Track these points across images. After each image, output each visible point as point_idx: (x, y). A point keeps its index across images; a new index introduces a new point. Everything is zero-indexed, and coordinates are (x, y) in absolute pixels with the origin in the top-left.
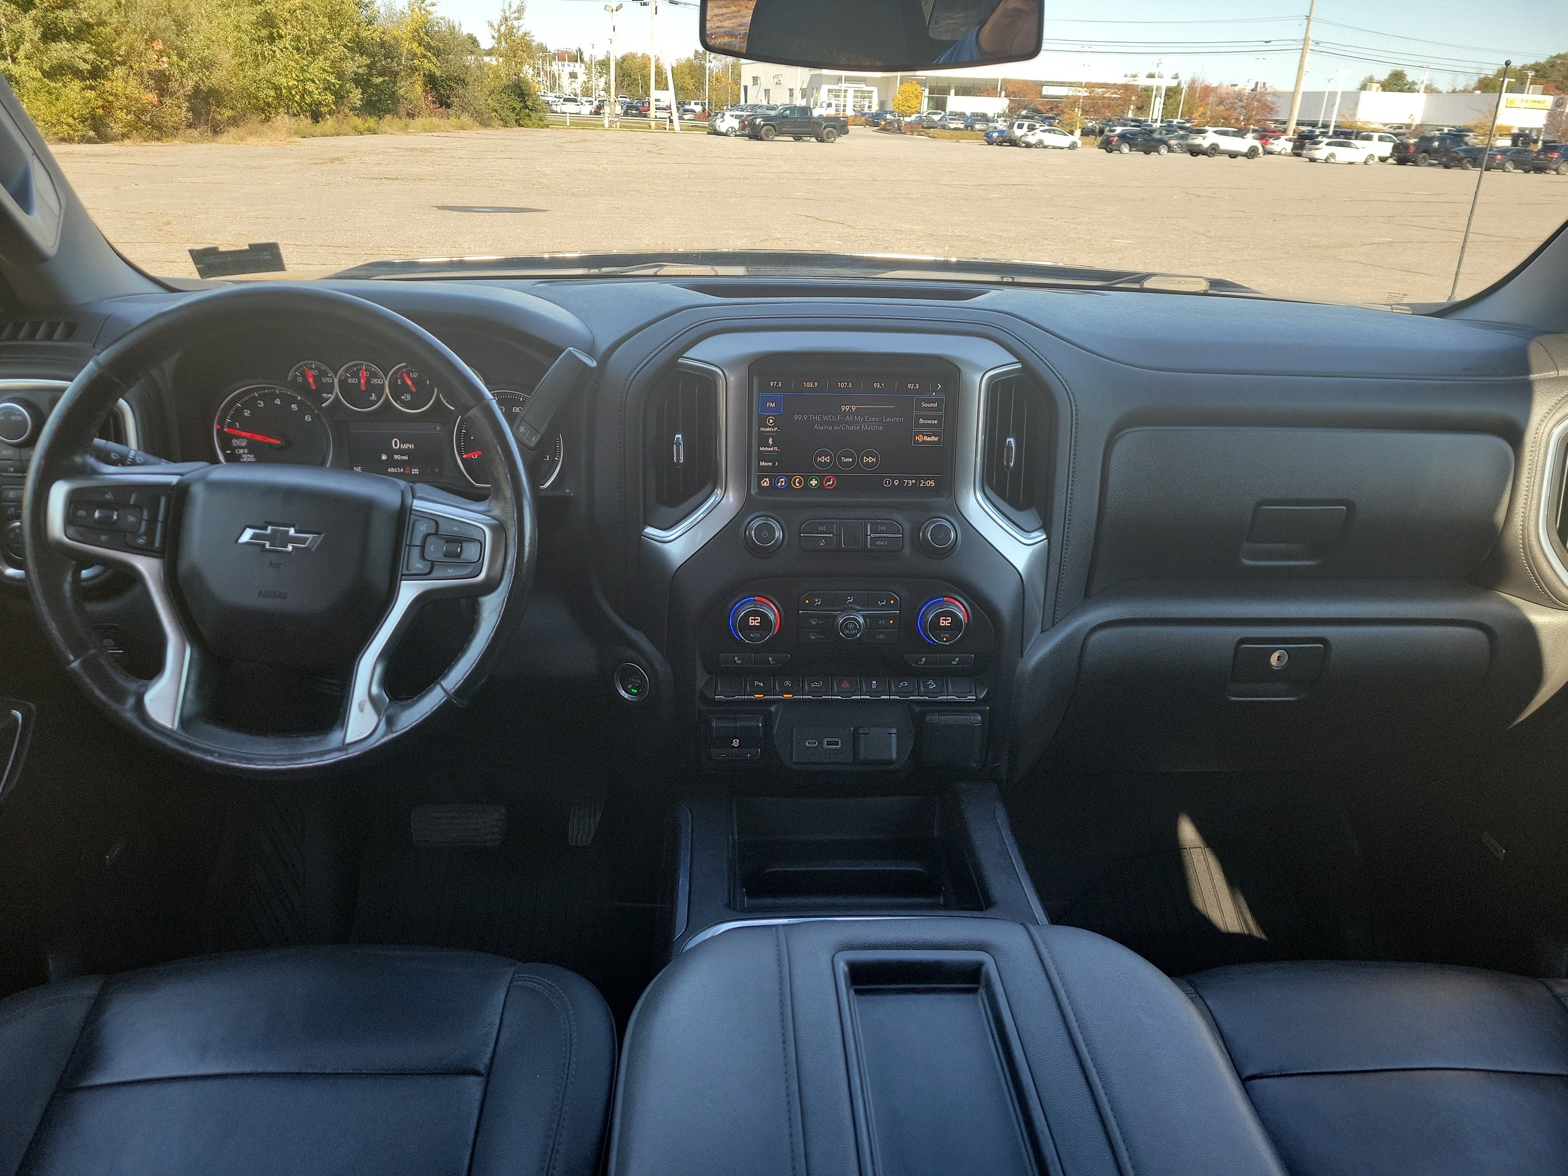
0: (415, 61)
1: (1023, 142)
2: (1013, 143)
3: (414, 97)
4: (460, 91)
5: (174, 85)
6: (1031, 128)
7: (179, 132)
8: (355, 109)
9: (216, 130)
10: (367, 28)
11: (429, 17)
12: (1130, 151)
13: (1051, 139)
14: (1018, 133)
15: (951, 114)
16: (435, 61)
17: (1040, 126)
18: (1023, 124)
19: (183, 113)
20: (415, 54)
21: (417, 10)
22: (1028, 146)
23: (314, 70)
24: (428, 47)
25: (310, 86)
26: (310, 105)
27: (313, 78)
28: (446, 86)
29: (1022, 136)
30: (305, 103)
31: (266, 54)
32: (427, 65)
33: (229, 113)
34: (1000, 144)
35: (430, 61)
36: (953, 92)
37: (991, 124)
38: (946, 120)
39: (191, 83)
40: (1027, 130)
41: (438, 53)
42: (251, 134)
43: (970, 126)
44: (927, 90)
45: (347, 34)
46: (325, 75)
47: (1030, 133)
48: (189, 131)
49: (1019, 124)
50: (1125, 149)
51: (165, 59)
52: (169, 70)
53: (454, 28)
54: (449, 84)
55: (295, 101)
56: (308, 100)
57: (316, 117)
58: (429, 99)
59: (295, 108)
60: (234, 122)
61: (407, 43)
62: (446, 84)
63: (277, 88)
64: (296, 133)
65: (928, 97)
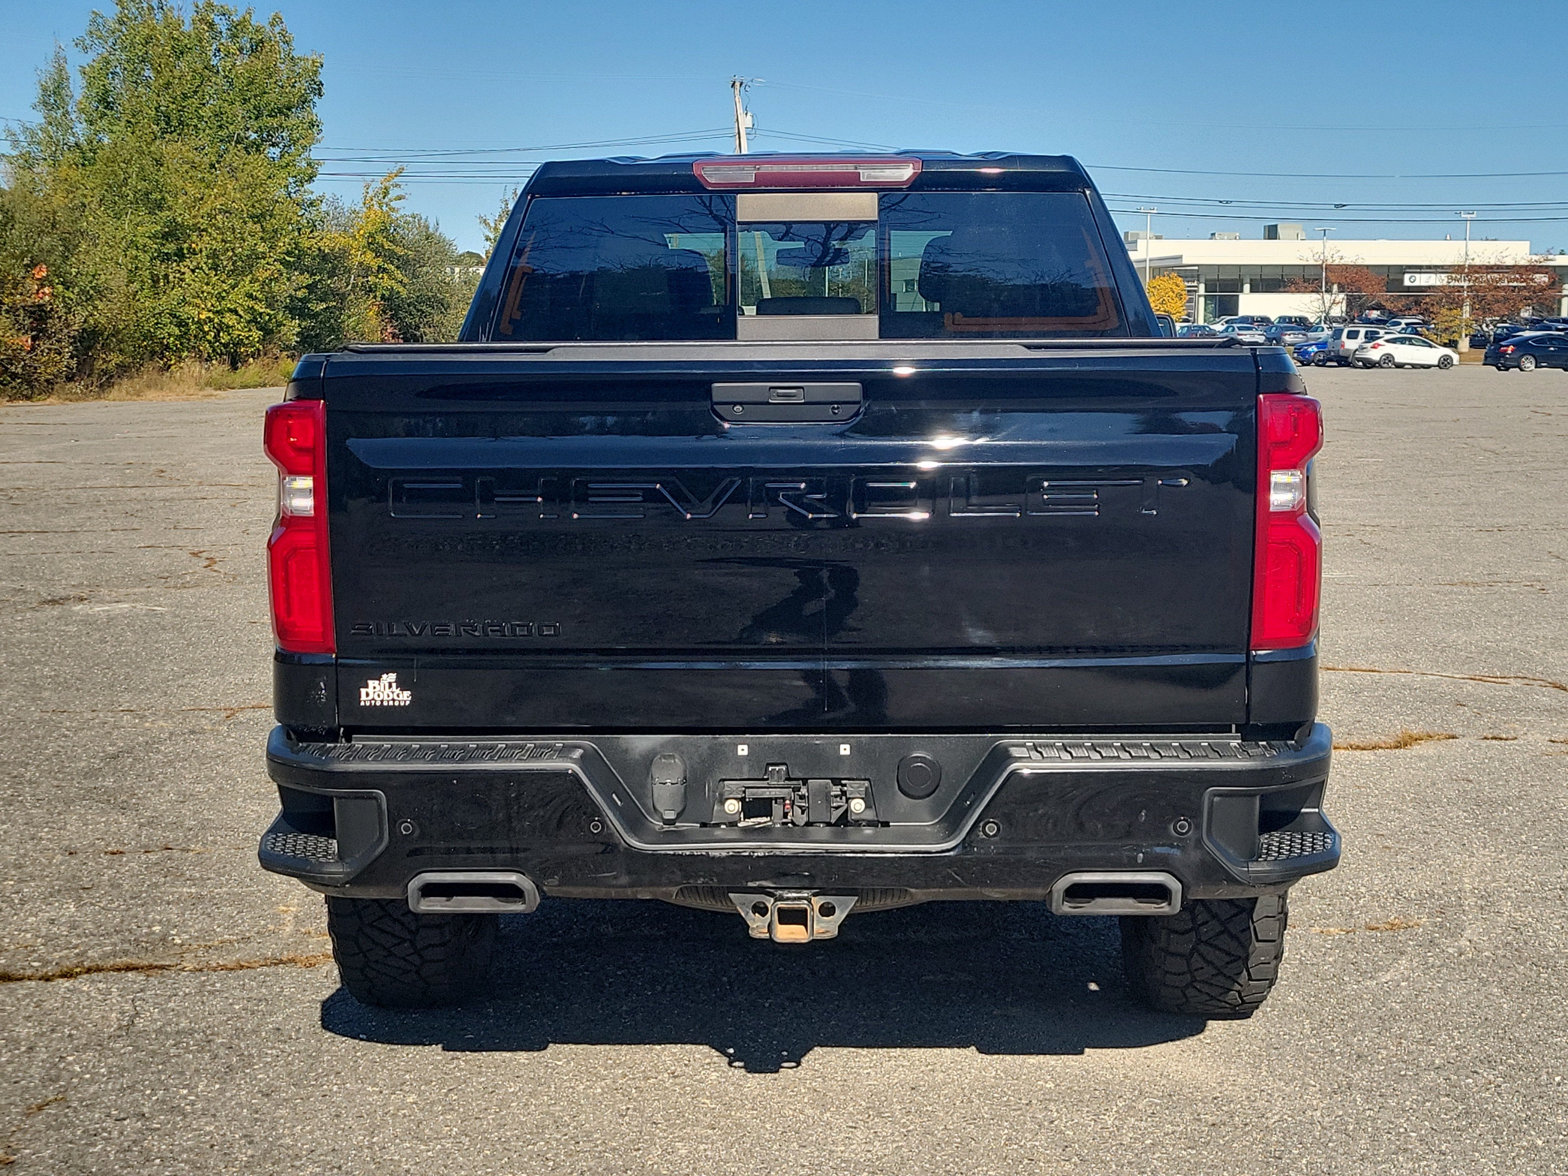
0: (369, 278)
1: (1359, 360)
2: (1343, 361)
3: (369, 328)
4: (436, 318)
5: (54, 325)
6: (1371, 337)
7: (56, 387)
8: (287, 348)
9: (107, 381)
10: (311, 235)
11: (394, 215)
12: (1536, 367)
13: (1404, 353)
14: (1351, 345)
15: (1245, 319)
16: (400, 276)
17: (1386, 333)
18: (1358, 332)
19: (66, 361)
20: (369, 268)
21: (376, 207)
22: (1369, 364)
23: (237, 299)
24: (391, 256)
25: (230, 319)
26: (226, 345)
27: (235, 308)
28: (414, 312)
29: (1357, 350)
30: (221, 343)
31: (171, 278)
32: (386, 282)
33: (115, 359)
34: (1321, 364)
35: (391, 277)
36: (1247, 287)
37: (1311, 334)
38: (1233, 330)
39: (79, 319)
40: (1364, 340)
41: (404, 264)
42: (149, 387)
43: (1274, 339)
44: (1202, 287)
45: (284, 243)
46: (251, 303)
47: (1369, 345)
48: (70, 385)
49: (1349, 332)
50: (1529, 364)
51: (47, 290)
52: (51, 304)
53: (428, 228)
54: (420, 308)
55: (208, 341)
56: (225, 338)
57: (235, 362)
58: (389, 331)
59: (205, 348)
60: (123, 369)
61: (359, 253)
62: (415, 308)
63: (181, 324)
64: (208, 384)
65: (1205, 296)
